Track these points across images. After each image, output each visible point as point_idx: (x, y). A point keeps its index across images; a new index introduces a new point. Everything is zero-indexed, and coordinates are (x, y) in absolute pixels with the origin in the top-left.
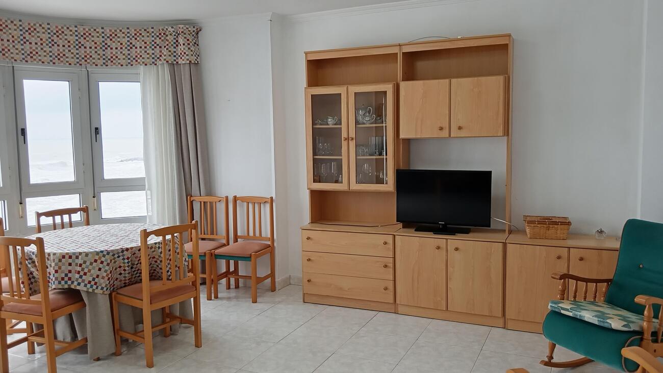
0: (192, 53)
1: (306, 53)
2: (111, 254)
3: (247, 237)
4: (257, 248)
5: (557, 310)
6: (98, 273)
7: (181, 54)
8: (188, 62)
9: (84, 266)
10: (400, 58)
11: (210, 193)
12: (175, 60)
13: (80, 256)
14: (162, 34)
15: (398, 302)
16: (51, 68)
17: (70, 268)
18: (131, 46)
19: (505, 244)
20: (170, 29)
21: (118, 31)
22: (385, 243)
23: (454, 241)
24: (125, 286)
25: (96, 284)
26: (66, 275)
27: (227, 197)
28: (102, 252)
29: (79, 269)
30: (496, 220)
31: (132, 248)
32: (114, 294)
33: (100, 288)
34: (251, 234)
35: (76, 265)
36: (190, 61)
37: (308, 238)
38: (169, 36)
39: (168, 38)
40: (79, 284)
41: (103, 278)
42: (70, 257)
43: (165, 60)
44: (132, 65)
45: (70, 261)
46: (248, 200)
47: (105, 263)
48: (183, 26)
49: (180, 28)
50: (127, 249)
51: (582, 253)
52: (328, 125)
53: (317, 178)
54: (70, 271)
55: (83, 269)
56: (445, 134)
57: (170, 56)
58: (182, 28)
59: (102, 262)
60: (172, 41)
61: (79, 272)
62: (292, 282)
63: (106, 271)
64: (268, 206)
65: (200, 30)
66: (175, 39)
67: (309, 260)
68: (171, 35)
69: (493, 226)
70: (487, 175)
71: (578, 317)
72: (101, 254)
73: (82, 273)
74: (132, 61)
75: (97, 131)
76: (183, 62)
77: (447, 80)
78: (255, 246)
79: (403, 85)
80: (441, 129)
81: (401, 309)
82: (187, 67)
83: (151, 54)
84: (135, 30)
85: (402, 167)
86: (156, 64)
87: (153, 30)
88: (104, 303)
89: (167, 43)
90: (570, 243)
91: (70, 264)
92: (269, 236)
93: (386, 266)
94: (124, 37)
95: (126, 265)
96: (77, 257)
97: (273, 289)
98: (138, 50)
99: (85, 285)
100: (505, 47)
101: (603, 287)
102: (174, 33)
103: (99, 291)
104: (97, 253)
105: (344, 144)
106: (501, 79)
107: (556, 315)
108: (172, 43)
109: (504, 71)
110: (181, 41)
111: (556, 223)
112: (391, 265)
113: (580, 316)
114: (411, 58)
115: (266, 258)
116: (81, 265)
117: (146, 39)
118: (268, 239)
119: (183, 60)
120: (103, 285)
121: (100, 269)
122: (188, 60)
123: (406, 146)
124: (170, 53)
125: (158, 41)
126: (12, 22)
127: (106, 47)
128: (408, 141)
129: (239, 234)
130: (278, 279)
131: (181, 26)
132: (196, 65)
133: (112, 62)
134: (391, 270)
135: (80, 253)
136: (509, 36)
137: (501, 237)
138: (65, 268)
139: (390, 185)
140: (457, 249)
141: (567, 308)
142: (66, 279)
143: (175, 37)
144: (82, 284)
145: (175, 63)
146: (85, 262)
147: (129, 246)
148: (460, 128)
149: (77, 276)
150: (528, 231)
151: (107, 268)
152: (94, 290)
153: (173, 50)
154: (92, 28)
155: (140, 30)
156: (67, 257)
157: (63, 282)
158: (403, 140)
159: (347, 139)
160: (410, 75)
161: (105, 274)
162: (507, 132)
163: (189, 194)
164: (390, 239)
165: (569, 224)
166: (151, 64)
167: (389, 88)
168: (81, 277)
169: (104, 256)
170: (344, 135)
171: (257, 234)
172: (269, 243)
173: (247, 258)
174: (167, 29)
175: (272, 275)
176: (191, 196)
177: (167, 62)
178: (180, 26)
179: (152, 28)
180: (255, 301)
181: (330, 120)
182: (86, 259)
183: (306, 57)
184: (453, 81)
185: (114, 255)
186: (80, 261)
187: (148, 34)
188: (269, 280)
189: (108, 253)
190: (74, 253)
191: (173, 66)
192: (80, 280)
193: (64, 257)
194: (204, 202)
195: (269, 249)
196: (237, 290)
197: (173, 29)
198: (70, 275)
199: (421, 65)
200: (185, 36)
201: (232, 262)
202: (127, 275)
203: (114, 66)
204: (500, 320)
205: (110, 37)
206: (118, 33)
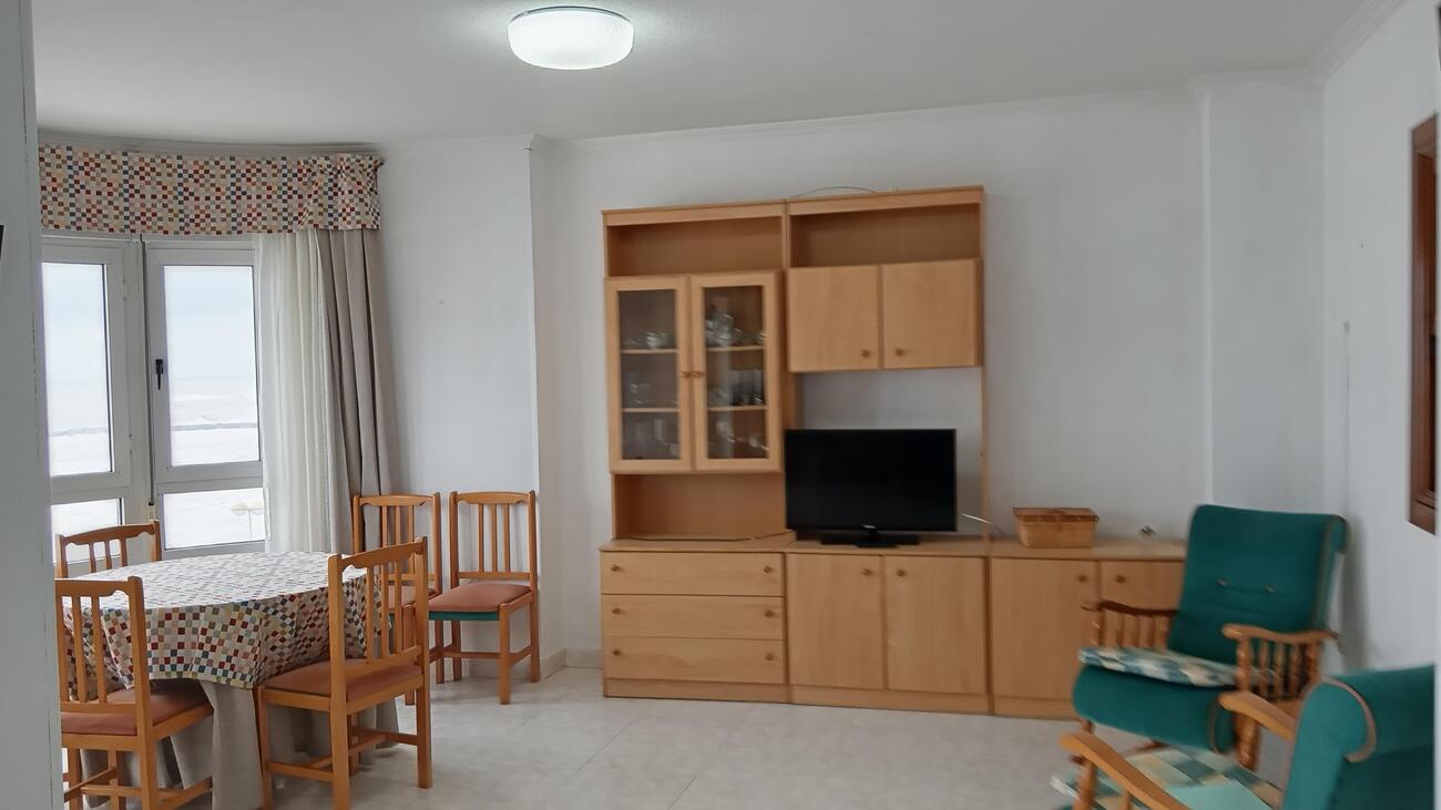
0: (367, 209)
1: (605, 214)
2: (262, 607)
3: (479, 576)
4: (508, 594)
5: (1096, 663)
6: (238, 646)
7: (344, 210)
8: (360, 226)
9: (210, 633)
10: (785, 226)
11: (399, 487)
12: (331, 223)
13: (202, 615)
14: (305, 171)
15: (793, 681)
16: (73, 237)
17: (181, 638)
18: (239, 195)
19: (986, 560)
20: (321, 161)
21: (212, 163)
22: (768, 570)
23: (894, 559)
24: (278, 674)
25: (232, 667)
26: (174, 653)
27: (438, 496)
28: (245, 603)
29: (202, 639)
30: (966, 517)
31: (300, 595)
32: (260, 689)
33: (239, 675)
34: (488, 567)
35: (195, 631)
36: (364, 226)
37: (616, 569)
38: (318, 174)
39: (314, 179)
40: (202, 669)
41: (246, 656)
42: (182, 617)
43: (311, 222)
44: (240, 232)
45: (182, 624)
46: (481, 500)
47: (251, 627)
48: (349, 155)
49: (342, 159)
50: (292, 598)
51: (1122, 569)
52: (648, 347)
53: (629, 452)
54: (181, 645)
55: (209, 640)
56: (872, 363)
57: (321, 214)
58: (348, 160)
59: (245, 625)
60: (325, 184)
61: (201, 646)
62: (568, 661)
63: (251, 642)
64: (524, 511)
65: (381, 164)
66: (331, 180)
67: (617, 611)
68: (322, 172)
69: (962, 529)
70: (948, 436)
72: (243, 609)
73: (207, 648)
74: (241, 225)
75: (160, 366)
76: (350, 227)
77: (873, 269)
78: (497, 594)
79: (795, 275)
80: (866, 354)
81: (798, 694)
82: (357, 235)
83: (280, 210)
84: (248, 162)
85: (793, 426)
86: (290, 231)
87: (284, 163)
88: (244, 704)
89: (315, 188)
90: (1098, 552)
91: (181, 631)
92: (527, 568)
93: (769, 614)
94: (223, 177)
95: (288, 628)
96: (196, 617)
97: (534, 677)
98: (254, 202)
99: (214, 672)
100: (973, 210)
101: (1162, 624)
102: (329, 170)
103: (236, 683)
104: (236, 607)
105: (683, 384)
106: (966, 267)
107: (1095, 670)
108: (326, 189)
109: (971, 249)
110: (344, 184)
111: (1071, 518)
112: (779, 611)
113: (1137, 668)
114: (803, 223)
115: (519, 619)
116: (204, 632)
117: (271, 181)
118: (527, 576)
119: (349, 223)
120: (246, 671)
121: (240, 639)
122: (358, 222)
123: (796, 384)
124: (321, 210)
125: (295, 184)
127: (186, 194)
128: (800, 376)
129: (461, 569)
130: (544, 656)
131: (345, 156)
132: (372, 233)
133: (197, 225)
134: (779, 621)
135: (202, 609)
136: (980, 189)
137: (980, 548)
138: (172, 639)
139: (773, 461)
140: (901, 573)
141: (1112, 659)
142: (174, 660)
143: (332, 177)
144: (208, 670)
145: (331, 228)
146: (212, 626)
147: (296, 590)
148: (900, 353)
149: (198, 653)
150: (1024, 533)
151: (254, 635)
152: (229, 680)
153: (325, 201)
155: (258, 162)
156: (175, 616)
157: (168, 668)
158: (794, 374)
159: (689, 375)
160: (802, 259)
161: (249, 649)
162: (981, 360)
163: (355, 493)
164: (775, 561)
165: (1089, 518)
166: (279, 231)
167: (767, 280)
168: (205, 655)
169: (249, 612)
170: (683, 366)
171: (501, 567)
172: (528, 584)
173: (490, 614)
174: (315, 162)
175: (533, 649)
176: (361, 496)
177: (316, 226)
178: (342, 155)
179: (284, 159)
180: (505, 702)
181: (652, 340)
182: (214, 618)
183: (605, 220)
184: (887, 268)
185: (266, 610)
186: (202, 623)
187: (275, 171)
188: (527, 659)
189: (257, 606)
190: (190, 609)
191: (327, 233)
192: (204, 662)
193: (168, 617)
194: (388, 508)
195: (527, 597)
196: (458, 683)
197: (328, 162)
198: (180, 653)
199: (820, 239)
200: (352, 175)
201: (447, 625)
202: (286, 650)
203: (203, 234)
204: (983, 703)
205: (196, 176)
206: (212, 168)
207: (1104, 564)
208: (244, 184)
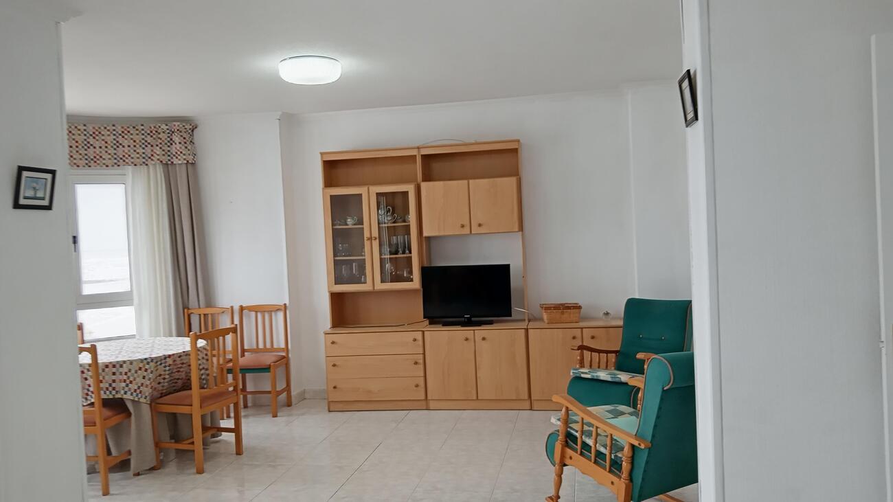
0: (189, 152)
1: (322, 154)
2: (155, 361)
3: (256, 351)
4: (274, 359)
5: (577, 375)
6: (143, 381)
7: (176, 153)
8: (185, 162)
9: (129, 374)
10: (419, 160)
11: (209, 304)
12: (169, 160)
13: (124, 365)
14: (154, 132)
15: (429, 398)
17: (114, 377)
18: (118, 145)
19: (527, 330)
20: (163, 126)
21: (102, 128)
22: (415, 340)
23: (480, 332)
24: (161, 397)
25: (141, 392)
26: (110, 385)
27: (232, 307)
28: (146, 359)
29: (125, 377)
30: (516, 309)
31: (173, 354)
32: (153, 404)
33: (144, 396)
34: (261, 346)
35: (121, 374)
36: (188, 161)
37: (333, 343)
38: (162, 133)
39: (159, 136)
40: (125, 393)
41: (147, 386)
42: (114, 366)
43: (158, 160)
44: (119, 166)
45: (114, 370)
46: (256, 309)
47: (149, 371)
48: (179, 123)
49: (175, 125)
50: (169, 356)
51: (593, 332)
52: (347, 225)
53: (338, 280)
54: (114, 381)
55: (129, 378)
56: (466, 231)
57: (164, 155)
58: (178, 126)
59: (146, 370)
60: (166, 139)
61: (125, 381)
62: (307, 396)
63: (149, 379)
64: (281, 315)
65: (196, 128)
66: (169, 137)
67: (334, 365)
68: (164, 132)
69: (514, 316)
70: (507, 267)
71: (595, 378)
72: (145, 362)
73: (128, 382)
74: (119, 162)
76: (180, 162)
77: (466, 182)
78: (268, 359)
79: (425, 186)
80: (463, 226)
81: (432, 405)
82: (184, 167)
83: (141, 153)
84: (122, 127)
85: (426, 265)
86: (147, 165)
87: (142, 127)
88: (146, 411)
89: (160, 141)
90: (582, 324)
91: (114, 374)
92: (283, 345)
93: (416, 363)
94: (109, 135)
95: (167, 372)
96: (121, 366)
97: (289, 404)
98: (126, 149)
99: (132, 394)
100: (515, 151)
101: (612, 357)
102: (168, 131)
103: (142, 400)
104: (142, 361)
105: (367, 244)
106: (513, 180)
107: (578, 379)
108: (166, 141)
109: (514, 172)
110: (176, 139)
111: (569, 308)
112: (421, 361)
114: (427, 159)
115: (280, 372)
116: (126, 374)
117: (135, 137)
118: (282, 350)
119: (179, 160)
120: (147, 394)
121: (144, 378)
122: (185, 159)
123: (428, 243)
124: (163, 153)
125: (149, 139)
127: (89, 145)
128: (428, 238)
129: (246, 347)
130: (294, 393)
131: (177, 124)
132: (192, 165)
133: (95, 162)
134: (421, 366)
135: (124, 362)
136: (519, 141)
137: (524, 325)
138: (109, 378)
139: (416, 283)
140: (484, 339)
141: (586, 373)
142: (110, 389)
143: (169, 135)
144: (129, 393)
145: (169, 163)
146: (130, 371)
147: (170, 353)
148: (480, 225)
149: (124, 384)
150: (545, 316)
151: (151, 376)
152: (139, 399)
153: (166, 148)
154: (73, 125)
155: (128, 127)
156: (110, 366)
157: (108, 393)
158: (426, 237)
159: (370, 239)
160: (428, 177)
161: (148, 382)
162: (521, 228)
163: (186, 307)
164: (419, 336)
165: (580, 307)
166: (141, 165)
167: (410, 188)
168: (127, 385)
169: (148, 363)
170: (367, 234)
171: (268, 346)
172: (284, 354)
173: (266, 369)
174: (160, 127)
175: (288, 388)
176: (189, 309)
177: (161, 162)
178: (174, 123)
179: (142, 125)
180: (275, 416)
181: (349, 221)
182: (130, 367)
183: (322, 157)
184: (471, 181)
185: (157, 362)
186: (125, 369)
187: (137, 132)
188: (284, 395)
189: (152, 360)
191: (167, 166)
192: (126, 389)
193: (107, 366)
194: (205, 315)
195: (284, 361)
196: (246, 409)
197: (167, 127)
198: (114, 385)
199: (437, 166)
200: (181, 134)
202: (166, 384)
203: (98, 167)
204: (527, 404)
205: (93, 135)
206: (103, 130)
207: (584, 329)
208: (120, 139)
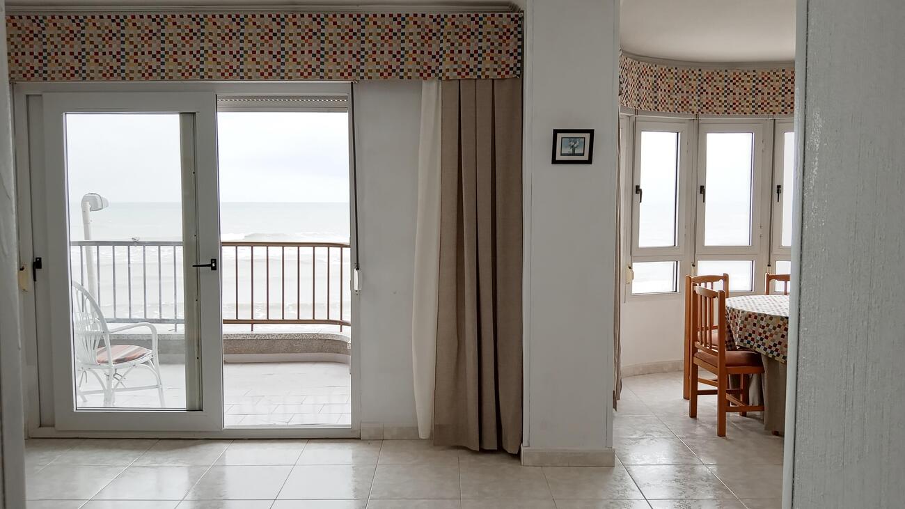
9: (766, 329)
17: (754, 328)
29: (761, 331)
40: (759, 346)
45: (755, 321)
55: (765, 332)
61: (760, 334)
91: (755, 325)
96: (762, 319)
99: (765, 349)
116: (763, 327)
126: (775, 73)
135: (766, 315)
144: (762, 347)
146: (768, 325)
149: (759, 338)
152: (774, 356)
156: (753, 316)
157: (745, 341)
182: (769, 322)
186: (763, 323)
190: (760, 314)
193: (750, 316)
